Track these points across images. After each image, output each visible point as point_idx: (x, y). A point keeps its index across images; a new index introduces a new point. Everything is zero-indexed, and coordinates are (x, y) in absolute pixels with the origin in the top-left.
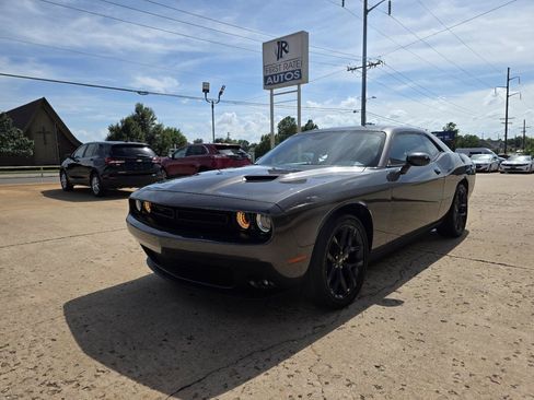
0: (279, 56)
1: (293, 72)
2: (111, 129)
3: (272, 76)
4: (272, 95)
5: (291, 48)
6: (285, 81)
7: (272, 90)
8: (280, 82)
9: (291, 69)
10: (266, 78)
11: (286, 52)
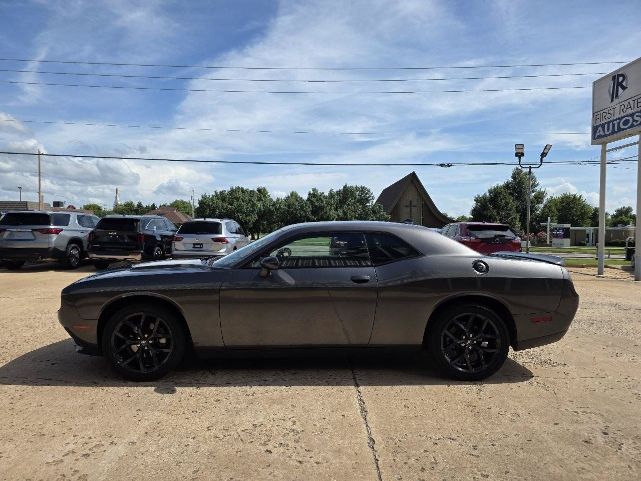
0: (614, 96)
1: (632, 115)
2: (477, 200)
3: (603, 126)
4: (604, 152)
5: (630, 83)
6: (620, 129)
7: (604, 144)
8: (613, 132)
9: (629, 111)
10: (595, 129)
11: (624, 88)
